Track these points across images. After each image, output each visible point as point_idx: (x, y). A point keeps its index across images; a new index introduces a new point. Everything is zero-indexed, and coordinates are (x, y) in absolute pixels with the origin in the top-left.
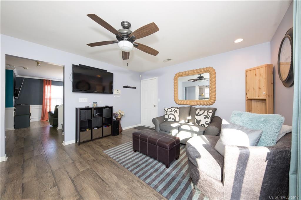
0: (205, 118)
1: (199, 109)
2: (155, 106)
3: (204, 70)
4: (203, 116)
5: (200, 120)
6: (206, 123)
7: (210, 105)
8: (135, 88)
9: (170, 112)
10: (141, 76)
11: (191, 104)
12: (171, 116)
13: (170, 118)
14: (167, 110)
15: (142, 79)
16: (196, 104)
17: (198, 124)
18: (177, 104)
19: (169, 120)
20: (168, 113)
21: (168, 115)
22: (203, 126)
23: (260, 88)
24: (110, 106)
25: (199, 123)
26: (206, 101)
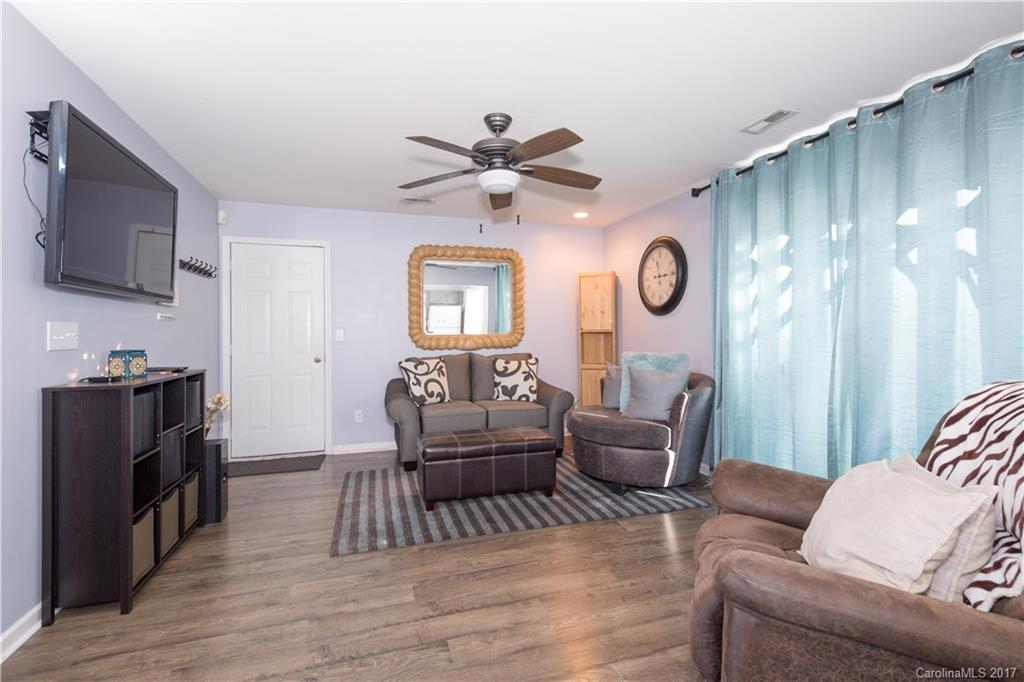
0: (526, 379)
1: (502, 359)
2: (318, 361)
4: (519, 377)
5: (515, 388)
6: (531, 392)
9: (427, 373)
12: (433, 387)
13: (431, 395)
17: (508, 398)
18: (418, 346)
19: (429, 400)
20: (423, 380)
21: (423, 385)
22: (524, 399)
23: (603, 312)
25: (513, 394)
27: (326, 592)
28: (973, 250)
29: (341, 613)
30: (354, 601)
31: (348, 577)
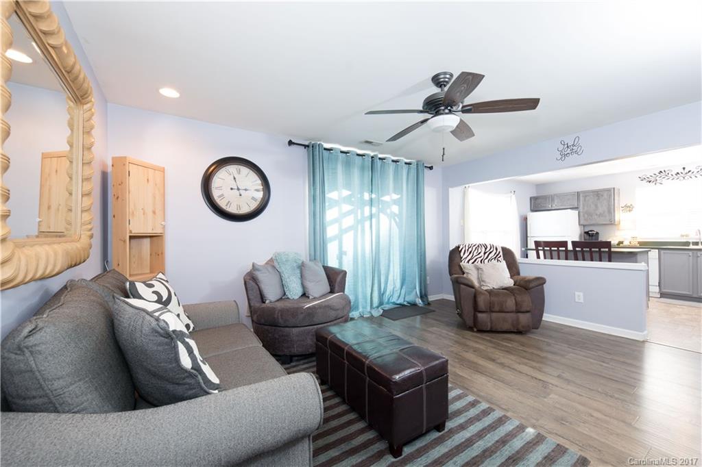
23: (154, 212)
27: (612, 434)
28: (397, 212)
29: (606, 416)
30: (592, 416)
31: (585, 432)
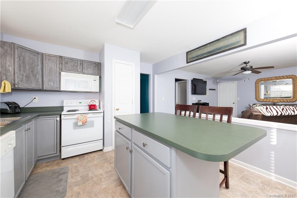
2: (234, 103)
3: (287, 77)
7: (293, 102)
8: (215, 90)
10: (218, 80)
11: (273, 102)
14: (253, 105)
15: (219, 83)
16: (279, 102)
18: (258, 101)
24: (207, 103)
26: (289, 100)
